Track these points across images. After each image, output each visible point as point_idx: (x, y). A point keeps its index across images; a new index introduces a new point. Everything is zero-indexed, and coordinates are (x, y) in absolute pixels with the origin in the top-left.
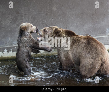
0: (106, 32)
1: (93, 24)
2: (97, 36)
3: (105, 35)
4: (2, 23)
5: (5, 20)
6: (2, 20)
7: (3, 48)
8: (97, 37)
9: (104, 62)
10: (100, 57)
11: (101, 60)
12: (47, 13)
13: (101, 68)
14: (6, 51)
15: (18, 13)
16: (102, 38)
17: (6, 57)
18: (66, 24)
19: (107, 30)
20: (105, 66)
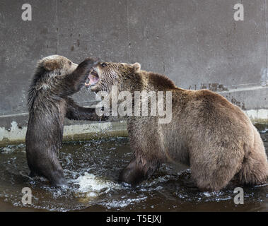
0: (260, 77)
1: (229, 58)
2: (239, 87)
3: (259, 85)
4: (5, 58)
5: (14, 49)
6: (4, 50)
7: (9, 118)
8: (238, 90)
9: (250, 153)
10: (240, 141)
11: (242, 148)
12: (116, 31)
13: (243, 169)
14: (14, 124)
15: (45, 31)
16: (252, 91)
17: (16, 139)
18: (162, 58)
19: (264, 72)
20: (252, 161)
